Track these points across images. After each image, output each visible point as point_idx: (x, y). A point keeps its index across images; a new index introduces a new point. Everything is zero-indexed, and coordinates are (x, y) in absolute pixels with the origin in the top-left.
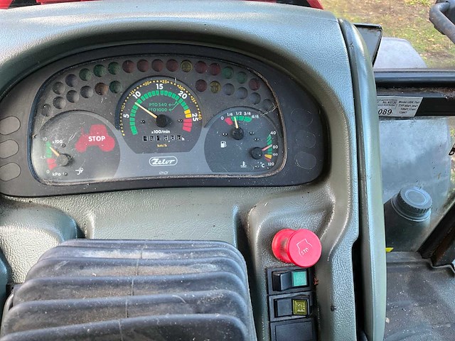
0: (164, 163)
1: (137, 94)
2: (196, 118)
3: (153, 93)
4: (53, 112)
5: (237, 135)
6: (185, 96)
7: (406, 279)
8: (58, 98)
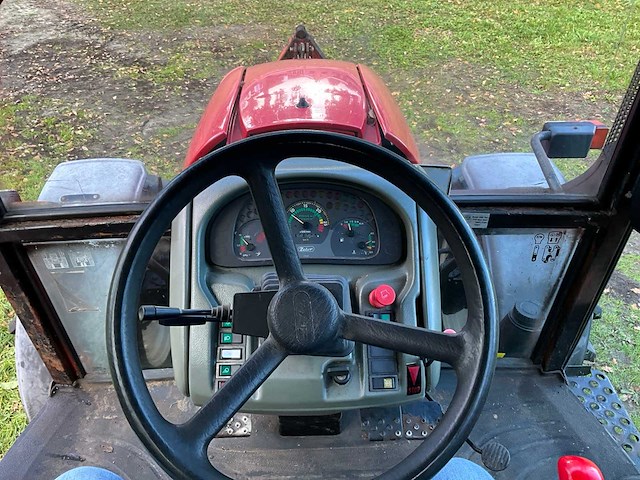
0: (307, 250)
1: (293, 210)
2: (326, 224)
3: (302, 210)
4: (246, 219)
5: (351, 234)
6: (320, 212)
7: (518, 384)
8: (250, 212)
